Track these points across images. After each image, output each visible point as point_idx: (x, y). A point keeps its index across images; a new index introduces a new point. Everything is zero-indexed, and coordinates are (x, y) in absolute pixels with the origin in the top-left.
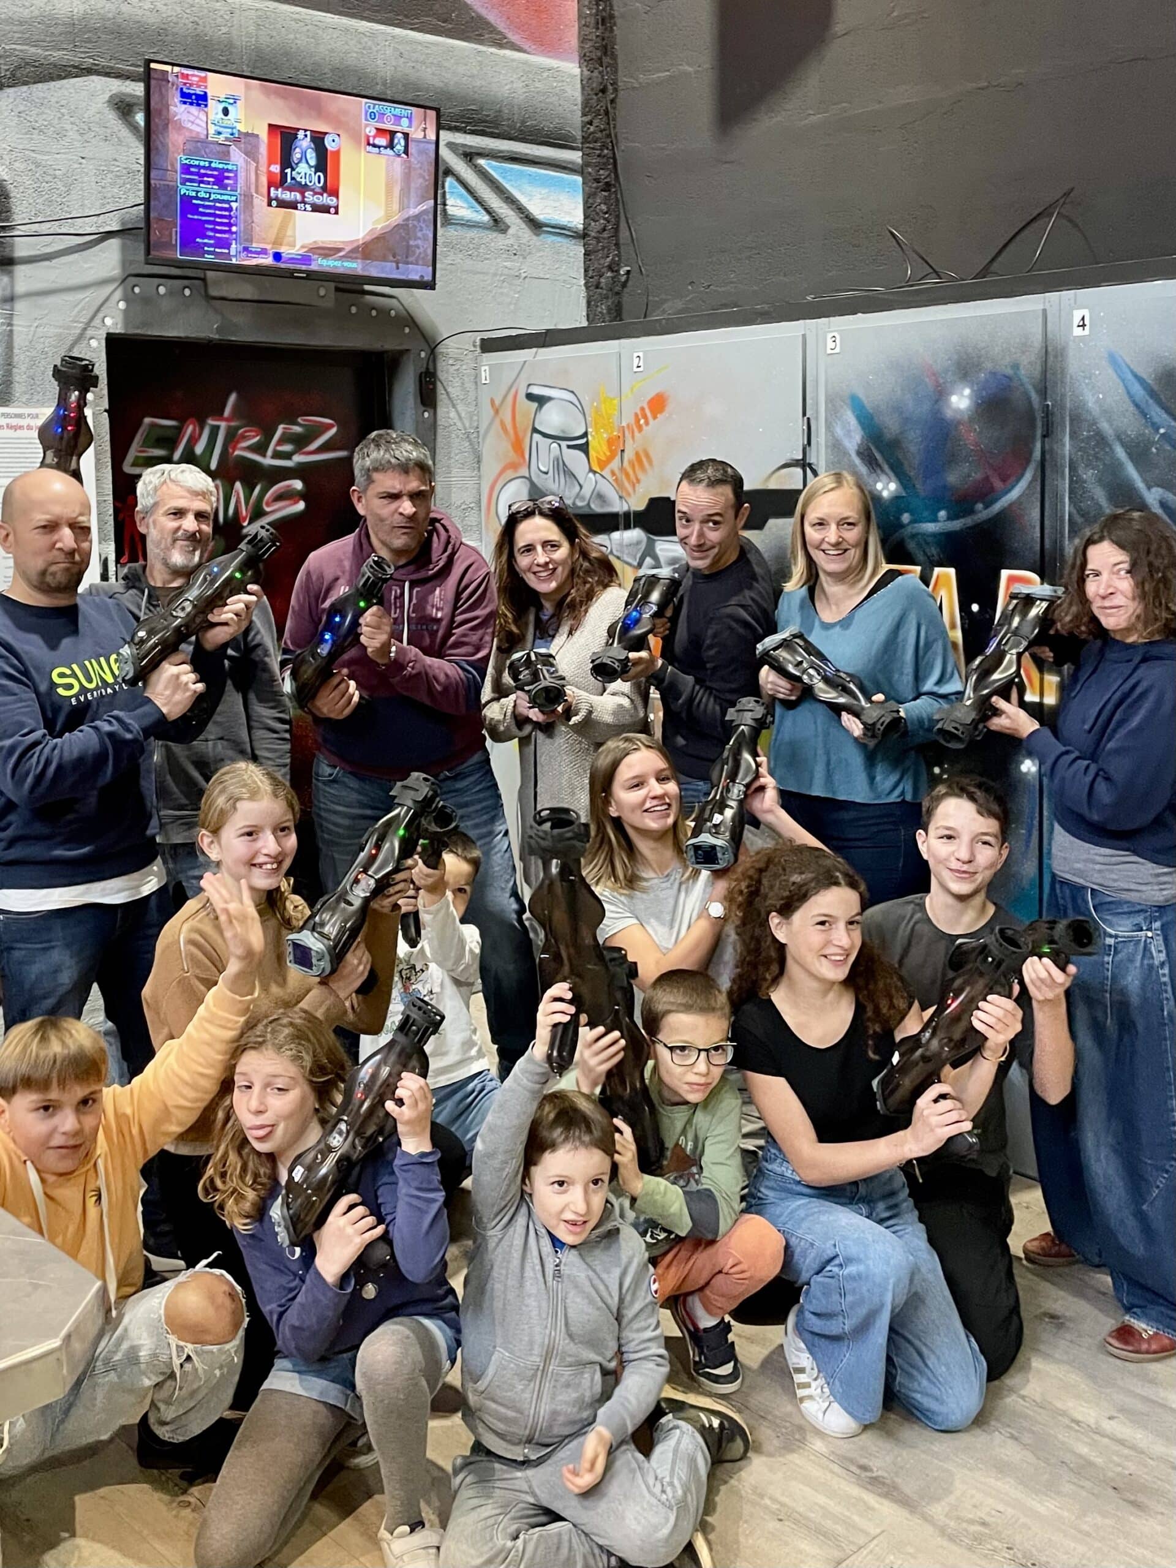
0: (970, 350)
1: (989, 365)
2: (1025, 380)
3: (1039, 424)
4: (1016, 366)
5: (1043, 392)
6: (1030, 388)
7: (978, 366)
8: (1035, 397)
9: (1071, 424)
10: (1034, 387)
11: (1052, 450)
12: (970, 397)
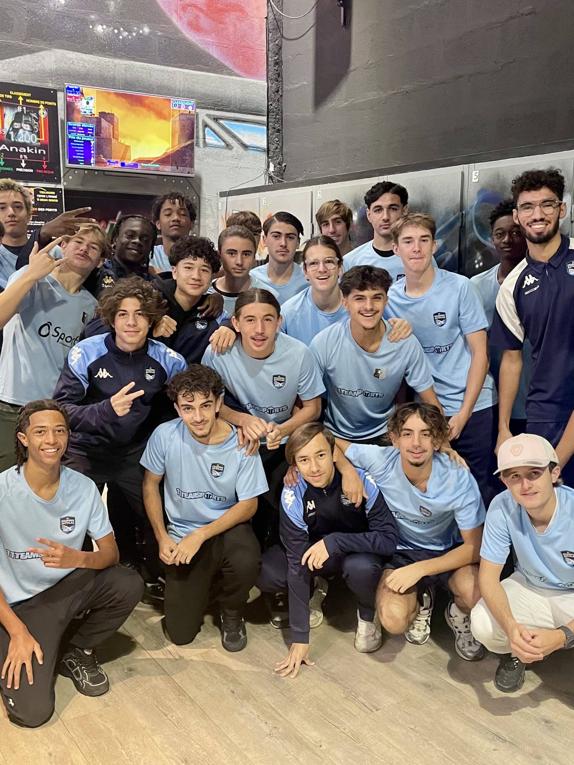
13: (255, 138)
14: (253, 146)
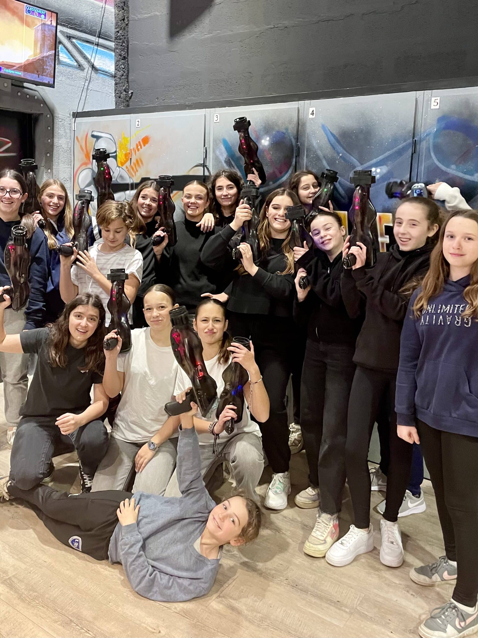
0: (270, 123)
1: (277, 129)
2: (291, 135)
3: (295, 152)
4: (287, 129)
5: (297, 139)
6: (292, 137)
7: (273, 129)
8: (294, 141)
9: (307, 152)
10: (294, 137)
11: (299, 162)
12: (269, 141)
13: (104, 62)
14: (102, 69)
